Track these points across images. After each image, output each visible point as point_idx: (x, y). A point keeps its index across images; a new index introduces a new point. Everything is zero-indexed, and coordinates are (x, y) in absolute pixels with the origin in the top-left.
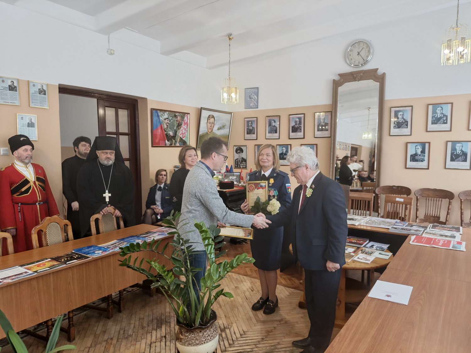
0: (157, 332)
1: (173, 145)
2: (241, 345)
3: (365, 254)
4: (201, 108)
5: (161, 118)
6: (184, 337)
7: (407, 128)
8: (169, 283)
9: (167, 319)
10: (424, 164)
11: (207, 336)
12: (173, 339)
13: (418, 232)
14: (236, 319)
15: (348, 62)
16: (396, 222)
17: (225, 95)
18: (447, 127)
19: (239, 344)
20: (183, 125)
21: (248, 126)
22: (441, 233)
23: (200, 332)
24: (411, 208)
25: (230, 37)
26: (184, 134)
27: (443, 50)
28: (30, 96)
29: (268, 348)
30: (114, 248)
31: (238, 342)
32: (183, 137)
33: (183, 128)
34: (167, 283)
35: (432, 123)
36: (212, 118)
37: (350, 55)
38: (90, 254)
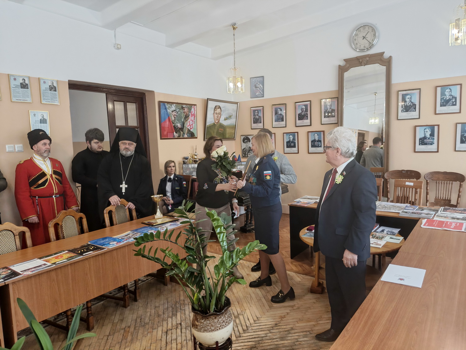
0: (173, 319)
1: (181, 137)
2: (255, 331)
3: (376, 238)
4: (207, 98)
5: (169, 111)
6: (200, 324)
7: (415, 111)
8: (183, 271)
9: (181, 307)
10: (434, 147)
11: (222, 322)
12: (188, 326)
13: (429, 215)
14: (249, 305)
15: (353, 46)
16: (407, 206)
17: (231, 85)
18: (456, 108)
19: (253, 330)
20: (190, 116)
21: (254, 115)
22: (453, 215)
23: (215, 318)
24: (421, 192)
25: (234, 26)
26: (192, 126)
27: (451, 30)
28: (42, 93)
29: (282, 333)
30: (128, 239)
31: (252, 328)
32: (191, 129)
33: (190, 120)
34: (182, 271)
35: (441, 106)
36: (219, 108)
37: (355, 40)
38: (105, 246)
